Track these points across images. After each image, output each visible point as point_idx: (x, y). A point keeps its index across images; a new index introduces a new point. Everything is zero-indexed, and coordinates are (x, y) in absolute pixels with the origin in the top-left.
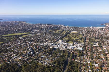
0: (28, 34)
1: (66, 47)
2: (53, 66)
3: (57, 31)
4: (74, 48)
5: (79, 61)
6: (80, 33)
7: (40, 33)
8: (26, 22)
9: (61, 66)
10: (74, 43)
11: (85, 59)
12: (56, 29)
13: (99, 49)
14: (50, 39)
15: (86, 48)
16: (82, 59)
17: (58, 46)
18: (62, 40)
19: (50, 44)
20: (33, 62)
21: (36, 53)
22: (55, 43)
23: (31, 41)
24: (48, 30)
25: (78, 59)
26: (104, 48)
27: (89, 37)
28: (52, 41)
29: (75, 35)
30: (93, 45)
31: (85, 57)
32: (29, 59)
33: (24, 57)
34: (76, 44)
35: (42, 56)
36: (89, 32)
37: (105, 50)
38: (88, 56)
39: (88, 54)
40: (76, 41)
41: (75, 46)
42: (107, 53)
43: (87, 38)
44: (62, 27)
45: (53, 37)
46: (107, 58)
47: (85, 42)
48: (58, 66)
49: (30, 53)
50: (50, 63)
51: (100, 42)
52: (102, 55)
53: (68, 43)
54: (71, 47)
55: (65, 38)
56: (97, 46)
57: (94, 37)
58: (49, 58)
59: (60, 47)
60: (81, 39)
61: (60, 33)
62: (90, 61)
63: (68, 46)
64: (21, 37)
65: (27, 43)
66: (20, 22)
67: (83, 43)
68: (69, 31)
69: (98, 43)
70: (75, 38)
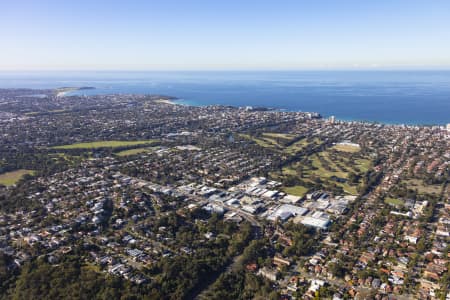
0: (144, 146)
1: (260, 210)
2: (140, 281)
3: (271, 137)
4: (292, 216)
6: (371, 151)
7: (193, 144)
8: (172, 99)
9: (179, 286)
10: (309, 197)
11: (309, 271)
13: (410, 233)
14: (217, 170)
15: (352, 220)
16: (296, 267)
17: (229, 203)
18: (263, 178)
19: (205, 190)
20: (72, 257)
21: (114, 221)
22: (226, 188)
23: (136, 173)
24: (238, 132)
25: (275, 266)
26: (439, 232)
27: (399, 172)
28: (218, 178)
29: (342, 161)
30: (392, 212)
31: (313, 261)
32: (64, 243)
33: (53, 233)
34: (315, 198)
35: (126, 238)
36: (414, 151)
37: (439, 240)
38: (330, 259)
39: (337, 248)
40: (324, 188)
41: (305, 210)
42: (436, 257)
43: (387, 178)
44: (304, 121)
45: (232, 162)
46: (417, 276)
47: (364, 195)
48: (165, 284)
49: (88, 219)
50: (136, 269)
51: (440, 200)
52: (404, 260)
53: (282, 194)
54: (280, 212)
55: (287, 171)
56: (408, 218)
57: (424, 176)
58: (147, 249)
59: (236, 206)
60: (355, 179)
61: (278, 148)
62: (322, 283)
63: (273, 204)
64: (113, 156)
65: (115, 182)
66: (148, 98)
67: (353, 198)
68: (322, 142)
69: (428, 205)
70: (328, 174)
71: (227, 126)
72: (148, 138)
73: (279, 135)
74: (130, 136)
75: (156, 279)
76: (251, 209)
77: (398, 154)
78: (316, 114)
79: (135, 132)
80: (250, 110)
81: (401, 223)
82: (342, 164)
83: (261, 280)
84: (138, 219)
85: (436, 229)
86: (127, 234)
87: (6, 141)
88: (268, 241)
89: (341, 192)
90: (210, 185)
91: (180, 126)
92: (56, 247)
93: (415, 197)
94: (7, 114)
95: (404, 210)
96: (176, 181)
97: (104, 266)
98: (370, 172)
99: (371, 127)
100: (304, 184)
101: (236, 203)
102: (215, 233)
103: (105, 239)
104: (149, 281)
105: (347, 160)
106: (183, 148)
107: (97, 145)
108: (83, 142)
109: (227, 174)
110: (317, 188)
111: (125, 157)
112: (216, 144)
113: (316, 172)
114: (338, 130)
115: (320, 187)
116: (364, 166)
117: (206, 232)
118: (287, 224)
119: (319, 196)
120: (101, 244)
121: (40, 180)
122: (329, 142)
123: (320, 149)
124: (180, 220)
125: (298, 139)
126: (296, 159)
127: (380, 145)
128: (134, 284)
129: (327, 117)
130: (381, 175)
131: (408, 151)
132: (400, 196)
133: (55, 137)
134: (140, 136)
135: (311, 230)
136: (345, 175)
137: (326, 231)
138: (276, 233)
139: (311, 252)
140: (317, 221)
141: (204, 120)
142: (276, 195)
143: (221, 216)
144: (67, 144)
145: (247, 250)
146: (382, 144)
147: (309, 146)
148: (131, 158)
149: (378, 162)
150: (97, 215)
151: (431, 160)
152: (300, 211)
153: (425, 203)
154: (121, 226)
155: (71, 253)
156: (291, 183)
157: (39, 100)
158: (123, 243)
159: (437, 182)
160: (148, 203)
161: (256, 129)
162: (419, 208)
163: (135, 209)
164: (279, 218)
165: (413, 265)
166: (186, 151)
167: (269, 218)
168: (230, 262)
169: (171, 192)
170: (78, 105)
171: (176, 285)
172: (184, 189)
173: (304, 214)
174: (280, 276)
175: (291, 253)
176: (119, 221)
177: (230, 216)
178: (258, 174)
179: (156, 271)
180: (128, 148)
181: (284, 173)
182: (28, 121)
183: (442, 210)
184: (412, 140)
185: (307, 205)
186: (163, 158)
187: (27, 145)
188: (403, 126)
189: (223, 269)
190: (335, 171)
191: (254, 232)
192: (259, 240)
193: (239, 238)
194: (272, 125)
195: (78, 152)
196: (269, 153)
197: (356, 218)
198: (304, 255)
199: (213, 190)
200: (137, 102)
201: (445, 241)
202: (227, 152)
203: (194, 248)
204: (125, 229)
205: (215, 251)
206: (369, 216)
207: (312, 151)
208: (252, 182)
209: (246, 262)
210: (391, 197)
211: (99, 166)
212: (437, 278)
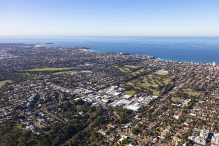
0: (66, 70)
1: (110, 102)
2: (38, 134)
3: (127, 67)
4: (124, 105)
5: (105, 134)
6: (173, 75)
7: (89, 70)
8: (87, 49)
9: (58, 137)
10: (135, 96)
11: (122, 131)
13: (177, 114)
14: (96, 82)
15: (152, 107)
16: (117, 129)
17: (96, 98)
18: (117, 87)
19: (87, 91)
20: (11, 121)
21: (37, 105)
22: (97, 91)
23: (57, 83)
24: (113, 65)
25: (107, 128)
26: (191, 114)
27: (182, 85)
28: (95, 86)
29: (157, 79)
30: (172, 104)
31: (126, 127)
32: (10, 115)
33: (6, 109)
34: (138, 97)
35: (40, 113)
36: (193, 75)
37: (190, 118)
38: (134, 126)
39: (140, 120)
40: (144, 92)
41: (131, 102)
42: (185, 126)
43: (176, 88)
44: (146, 60)
45: (104, 79)
46: (172, 135)
47: (162, 95)
48: (50, 136)
49: (25, 104)
50: (39, 128)
51: (198, 99)
52: (169, 127)
53: (123, 94)
54: (118, 103)
55: (129, 83)
56: (179, 107)
57: (194, 87)
58: (48, 119)
59: (99, 99)
60: (161, 88)
61: (129, 72)
62: (126, 137)
63: (117, 99)
64: (50, 74)
65: (46, 87)
66: (76, 48)
67: (156, 97)
68: (151, 70)
69: (191, 101)
70: (149, 85)
71: (108, 61)
72: (69, 66)
73: (132, 66)
74: (61, 66)
75: (47, 133)
76: (105, 101)
77: (185, 76)
78: (152, 57)
79: (64, 64)
80: (121, 54)
81: (175, 109)
82: (156, 80)
83: (97, 135)
84: (50, 104)
85: (190, 112)
86: (41, 111)
87: (5, 67)
88: (108, 116)
89: (151, 94)
90: (90, 89)
91: (86, 61)
92: (5, 116)
93: (186, 97)
94: (10, 55)
95: (178, 103)
96: (75, 87)
97: (24, 126)
98: (169, 85)
99: (177, 63)
100: (135, 90)
101: (100, 98)
102: (84, 112)
103: (30, 113)
104: (43, 134)
105: (160, 78)
106: (83, 72)
107: (44, 69)
108: (39, 68)
109: (99, 84)
110: (141, 92)
111: (55, 75)
112: (101, 70)
113: (143, 84)
114: (160, 64)
115: (142, 91)
116: (167, 82)
117: (80, 111)
118: (120, 109)
119: (140, 96)
120: (27, 116)
121: (13, 85)
122: (154, 70)
123: (148, 74)
124: (70, 105)
125: (140, 68)
126: (135, 78)
127: (178, 72)
128: (36, 135)
129: (156, 58)
130: (174, 86)
131: (190, 75)
132: (179, 96)
133: (27, 65)
134: (66, 66)
135: (130, 112)
136: (156, 86)
137: (138, 112)
138: (114, 112)
139: (126, 122)
140: (134, 108)
141: (98, 59)
142: (120, 95)
143: (90, 104)
144: (31, 69)
145: (95, 120)
146: (179, 71)
147: (144, 72)
148: (58, 76)
149: (174, 80)
150: (29, 102)
151: (199, 79)
152: (129, 102)
153: (190, 100)
154: (40, 108)
155: (11, 119)
156: (129, 89)
157: (26, 49)
158: (37, 115)
159: (199, 90)
160: (57, 97)
161: (121, 63)
162: (186, 102)
163: (50, 99)
164: (117, 105)
165: (173, 130)
166: (85, 73)
167: (113, 105)
168: (87, 126)
169: (70, 92)
170: (43, 51)
171: (56, 136)
172: (77, 91)
173: (130, 104)
174: (108, 133)
175: (117, 122)
176: (40, 105)
177: (94, 104)
178: (114, 85)
179: (48, 129)
180: (59, 71)
181: (128, 84)
182: (18, 58)
183: (197, 104)
184: (193, 70)
185: (133, 99)
186: (73, 76)
187: (14, 69)
188: (192, 63)
189: (82, 129)
190: (152, 84)
191: (103, 111)
192: (104, 116)
193: (94, 114)
194: (129, 62)
195: (35, 72)
196: (124, 74)
197: (154, 107)
198: (123, 124)
199: (91, 91)
200: (70, 50)
201: (192, 119)
202: (104, 74)
203: (71, 119)
204: (42, 109)
205: (81, 121)
206: (161, 106)
207: (144, 74)
208: (111, 88)
209: (93, 126)
210: (175, 97)
211: (41, 79)
212: (181, 136)
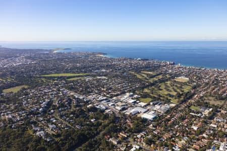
0: (82, 76)
1: (124, 109)
4: (139, 113)
5: (116, 143)
6: (194, 82)
7: (105, 76)
8: (104, 54)
9: (67, 144)
10: (151, 103)
11: (135, 141)
12: (148, 69)
13: (195, 125)
14: (111, 88)
15: (169, 116)
16: (130, 138)
17: (110, 105)
18: (132, 94)
19: (101, 98)
20: (23, 126)
21: (50, 111)
22: (111, 97)
23: (71, 89)
24: (129, 70)
25: (118, 137)
26: (212, 125)
27: (204, 93)
28: (110, 93)
29: (176, 86)
30: (191, 113)
31: (139, 136)
32: (22, 120)
33: (19, 114)
34: (154, 105)
35: (52, 119)
36: (216, 82)
37: (210, 129)
38: (148, 135)
39: (154, 130)
40: (161, 100)
41: (146, 110)
42: (204, 138)
43: (196, 96)
44: (165, 66)
45: (119, 85)
46: (189, 148)
47: (181, 104)
48: (61, 142)
49: (38, 109)
50: (49, 134)
51: (220, 108)
52: (186, 138)
53: (138, 101)
54: (133, 111)
55: (146, 90)
56: (198, 117)
57: (216, 95)
58: (59, 125)
59: (113, 107)
60: (179, 96)
61: (146, 79)
62: (138, 147)
63: (131, 106)
64: (65, 80)
65: (61, 92)
66: (93, 54)
67: (173, 105)
68: (170, 77)
69: (212, 111)
70: (166, 93)
71: (125, 67)
72: (85, 72)
73: (149, 73)
74: (77, 71)
75: (57, 139)
76: (119, 108)
77: (207, 84)
78: (172, 63)
79: (79, 70)
80: (139, 60)
81: (194, 119)
82: (175, 88)
83: (108, 143)
84: (62, 110)
85: (211, 123)
86: (53, 117)
87: (22, 72)
88: (121, 125)
89: (169, 102)
90: (104, 96)
91: (102, 67)
92: (18, 121)
93: (207, 106)
94: (28, 60)
95: (198, 113)
96: (89, 93)
97: (35, 132)
98: (188, 92)
99: (200, 69)
100: (151, 97)
101: (114, 105)
102: (97, 119)
103: (42, 119)
104: (53, 140)
105: (179, 85)
106: (99, 77)
107: (60, 75)
108: (55, 73)
109: (114, 91)
110: (157, 100)
111: (70, 81)
112: (117, 76)
113: (161, 91)
114: (180, 71)
115: (159, 99)
116: (186, 89)
117: (92, 118)
118: (134, 117)
119: (156, 104)
120: (39, 121)
121: (28, 90)
122: (173, 76)
123: (167, 80)
124: (82, 112)
125: (158, 75)
126: (152, 85)
127: (199, 79)
128: (46, 141)
129: (177, 64)
130: (194, 94)
131: (213, 82)
132: (199, 105)
133: (44, 71)
134: (82, 71)
135: (145, 120)
136: (174, 93)
137: (153, 121)
138: (127, 121)
139: (139, 132)
140: (149, 116)
141: (114, 64)
142: (135, 102)
143: (103, 111)
144: (48, 74)
145: (107, 128)
147: (162, 78)
148: (72, 82)
149: (194, 88)
150: (42, 108)
151: (223, 87)
152: (143, 110)
153: (211, 109)
154: (52, 113)
155: (23, 124)
156: (145, 96)
157: (44, 54)
158: (49, 121)
159: (222, 99)
160: (70, 104)
161: (138, 69)
162: (207, 112)
163: (62, 105)
164: (131, 113)
165: (190, 142)
166: (100, 79)
167: (127, 113)
168: (98, 133)
169: (84, 98)
170: (60, 57)
171: (66, 143)
172: (90, 97)
173: (145, 112)
174: (119, 142)
175: (130, 131)
176: (52, 111)
177: (107, 111)
178: (130, 91)
179: (58, 135)
180: (74, 77)
181: (144, 91)
182: (35, 64)
183: (219, 114)
184: (217, 77)
185: (148, 107)
186: (88, 82)
187: (30, 74)
188: (216, 69)
189: (93, 137)
190: (171, 91)
191: (115, 119)
192: (116, 124)
193: (107, 122)
194: (147, 68)
195: (53, 78)
196: (140, 81)
197: (171, 116)
198: (136, 132)
199: (105, 98)
200: (87, 56)
201: (213, 130)
202: (119, 80)
203: (83, 126)
204: (54, 115)
205: (92, 128)
206: (178, 115)
207: (161, 81)
208: (126, 95)
209: (104, 134)
210: (194, 106)
211: (56, 85)
212: (199, 149)
